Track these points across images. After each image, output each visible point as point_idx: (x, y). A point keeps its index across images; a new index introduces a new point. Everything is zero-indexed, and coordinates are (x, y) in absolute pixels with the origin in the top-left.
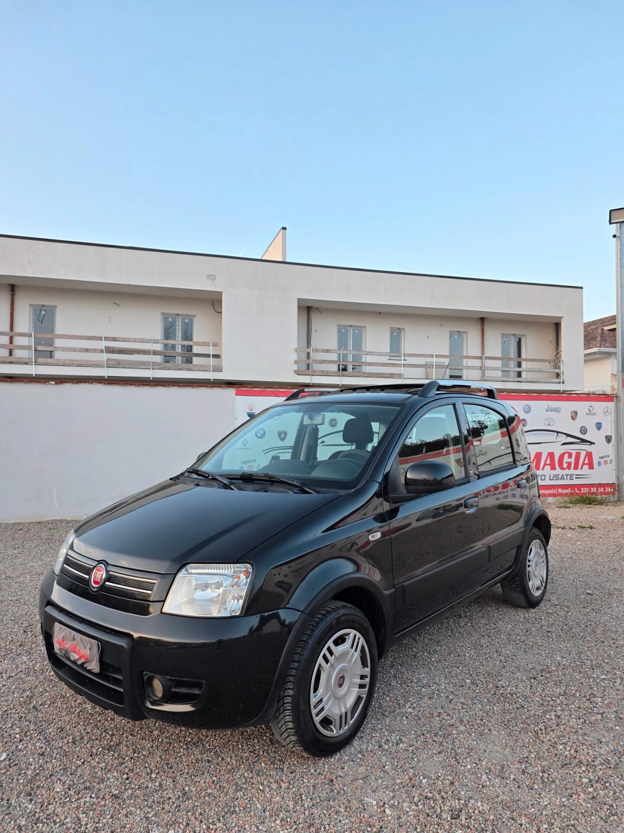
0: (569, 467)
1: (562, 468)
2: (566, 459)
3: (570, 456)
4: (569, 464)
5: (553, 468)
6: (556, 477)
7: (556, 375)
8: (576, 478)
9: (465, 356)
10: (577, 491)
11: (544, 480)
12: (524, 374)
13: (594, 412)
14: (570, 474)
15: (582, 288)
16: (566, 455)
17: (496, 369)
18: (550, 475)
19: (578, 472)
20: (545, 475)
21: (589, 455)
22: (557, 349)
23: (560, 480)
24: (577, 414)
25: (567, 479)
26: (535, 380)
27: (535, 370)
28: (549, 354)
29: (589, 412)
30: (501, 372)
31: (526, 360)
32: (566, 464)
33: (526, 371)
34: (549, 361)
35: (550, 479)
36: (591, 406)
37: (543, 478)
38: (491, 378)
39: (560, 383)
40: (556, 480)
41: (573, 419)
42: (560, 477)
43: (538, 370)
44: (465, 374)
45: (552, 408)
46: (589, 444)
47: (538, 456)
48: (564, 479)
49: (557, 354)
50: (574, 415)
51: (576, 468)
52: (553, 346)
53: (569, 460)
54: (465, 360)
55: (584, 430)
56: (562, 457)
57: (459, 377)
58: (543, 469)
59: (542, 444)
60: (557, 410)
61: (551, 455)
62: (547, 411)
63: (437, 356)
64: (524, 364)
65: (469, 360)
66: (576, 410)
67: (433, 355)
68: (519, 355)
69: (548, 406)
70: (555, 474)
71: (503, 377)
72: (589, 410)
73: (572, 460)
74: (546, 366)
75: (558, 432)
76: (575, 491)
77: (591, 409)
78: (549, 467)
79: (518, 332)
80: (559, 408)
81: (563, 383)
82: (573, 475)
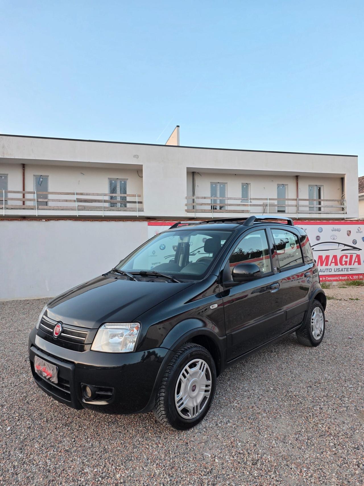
0: (346, 264)
1: (341, 264)
2: (344, 259)
3: (347, 257)
4: (346, 262)
5: (336, 264)
6: (338, 270)
7: (342, 209)
8: (350, 270)
9: (287, 199)
10: (351, 278)
11: (331, 271)
12: (322, 209)
13: (361, 231)
14: (346, 268)
15: (357, 156)
16: (344, 257)
17: (305, 206)
18: (335, 269)
19: (352, 266)
20: (331, 269)
21: (358, 256)
22: (342, 193)
23: (341, 271)
24: (350, 233)
25: (345, 271)
26: (329, 212)
27: (329, 206)
28: (338, 196)
29: (358, 231)
30: (308, 208)
31: (324, 200)
32: (344, 262)
33: (324, 207)
34: (338, 201)
35: (335, 271)
36: (359, 228)
37: (330, 270)
38: (302, 212)
39: (344, 213)
40: (338, 271)
41: (348, 235)
42: (340, 269)
43: (330, 206)
44: (287, 209)
45: (335, 229)
46: (358, 250)
47: (327, 257)
48: (343, 271)
49: (342, 196)
50: (349, 233)
51: (350, 264)
52: (340, 192)
53: (346, 260)
54: (287, 201)
55: (355, 242)
56: (341, 258)
57: (283, 212)
58: (330, 265)
59: (330, 250)
60: (339, 230)
61: (335, 257)
62: (333, 231)
63: (270, 199)
64: (322, 203)
65: (289, 201)
66: (350, 230)
67: (267, 199)
68: (320, 198)
69: (333, 228)
70: (337, 268)
71: (310, 210)
72: (358, 230)
73: (348, 260)
74: (336, 204)
75: (339, 243)
76: (349, 277)
77: (359, 229)
78: (334, 264)
79: (318, 183)
80: (340, 229)
81: (346, 213)
82: (349, 268)
